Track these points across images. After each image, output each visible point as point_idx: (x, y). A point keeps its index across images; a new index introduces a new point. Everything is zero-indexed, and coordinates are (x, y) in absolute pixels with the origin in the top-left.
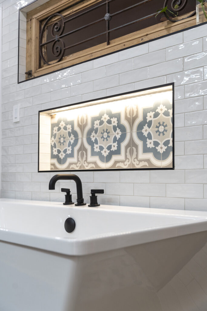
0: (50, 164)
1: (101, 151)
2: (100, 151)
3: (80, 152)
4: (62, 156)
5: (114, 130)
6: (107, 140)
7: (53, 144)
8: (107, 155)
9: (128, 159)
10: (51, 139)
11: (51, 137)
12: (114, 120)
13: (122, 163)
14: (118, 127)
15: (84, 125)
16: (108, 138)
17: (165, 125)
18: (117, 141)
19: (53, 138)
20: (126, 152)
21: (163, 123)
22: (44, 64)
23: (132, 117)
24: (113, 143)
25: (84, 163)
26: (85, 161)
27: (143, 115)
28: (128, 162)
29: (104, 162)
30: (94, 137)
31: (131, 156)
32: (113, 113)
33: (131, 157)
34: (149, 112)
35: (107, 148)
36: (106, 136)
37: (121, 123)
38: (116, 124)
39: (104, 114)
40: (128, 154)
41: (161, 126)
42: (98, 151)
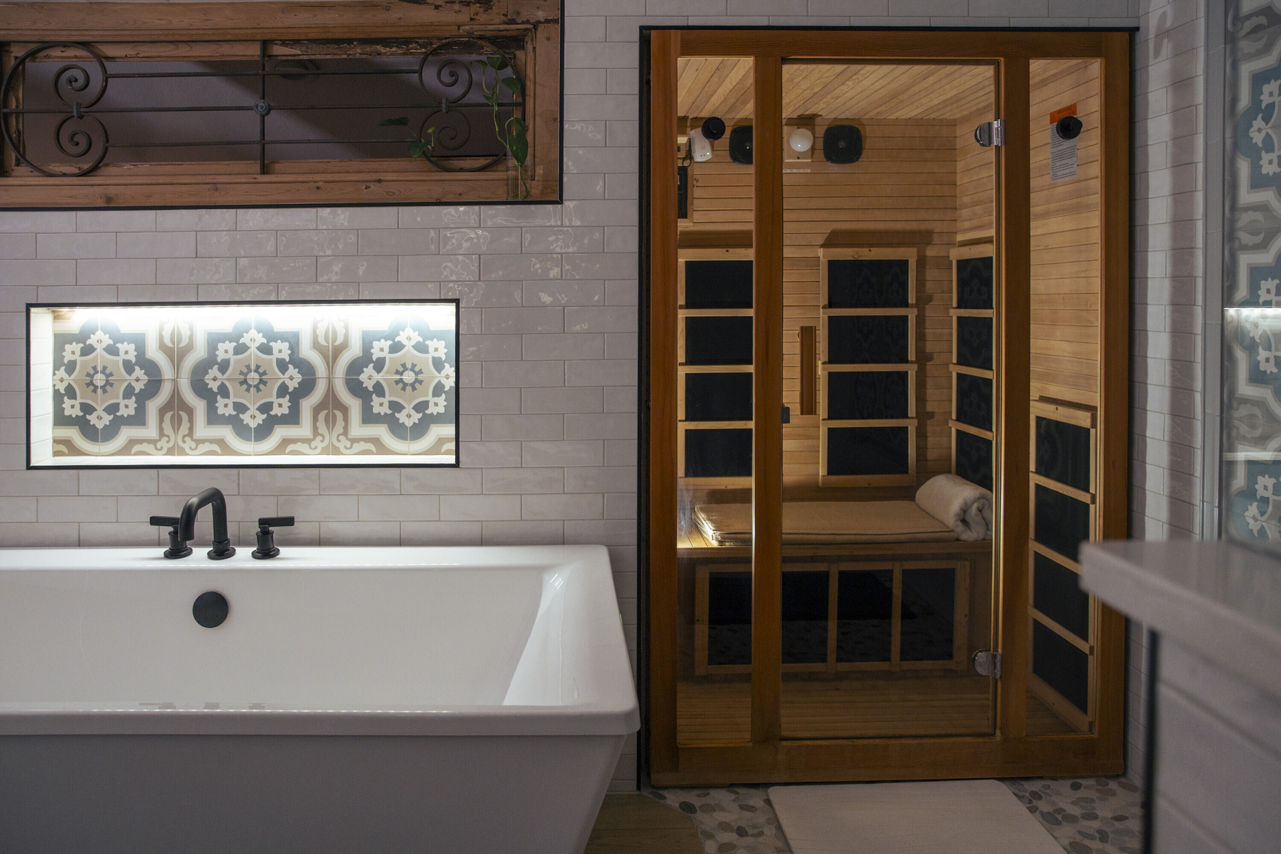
0: (52, 440)
2: (237, 415)
3: (168, 416)
4: (99, 419)
7: (62, 388)
9: (322, 436)
10: (54, 374)
11: (56, 368)
14: (291, 362)
15: (181, 348)
17: (417, 369)
19: (62, 373)
21: (414, 366)
22: (18, 165)
23: (333, 345)
27: (361, 342)
30: (215, 379)
34: (379, 340)
37: (301, 356)
41: (407, 372)
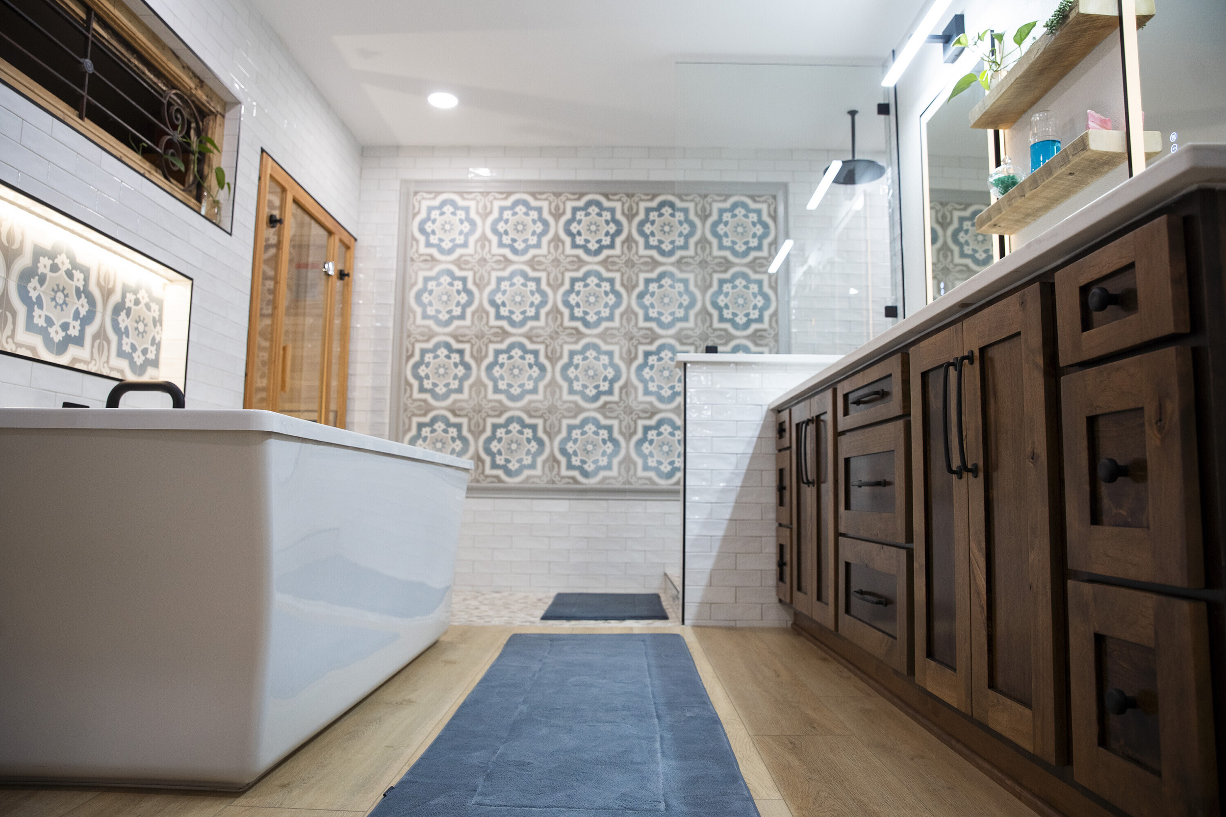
1: (49, 328)
5: (76, 295)
6: (62, 310)
8: (60, 340)
12: (78, 275)
13: (85, 364)
16: (64, 306)
18: (81, 319)
20: (93, 346)
24: (73, 320)
25: (7, 343)
26: (8, 337)
28: (95, 365)
29: (53, 353)
31: (99, 353)
32: (77, 261)
33: (100, 359)
35: (60, 326)
36: (61, 302)
38: (81, 284)
39: (63, 252)
40: (95, 350)
42: (42, 326)
